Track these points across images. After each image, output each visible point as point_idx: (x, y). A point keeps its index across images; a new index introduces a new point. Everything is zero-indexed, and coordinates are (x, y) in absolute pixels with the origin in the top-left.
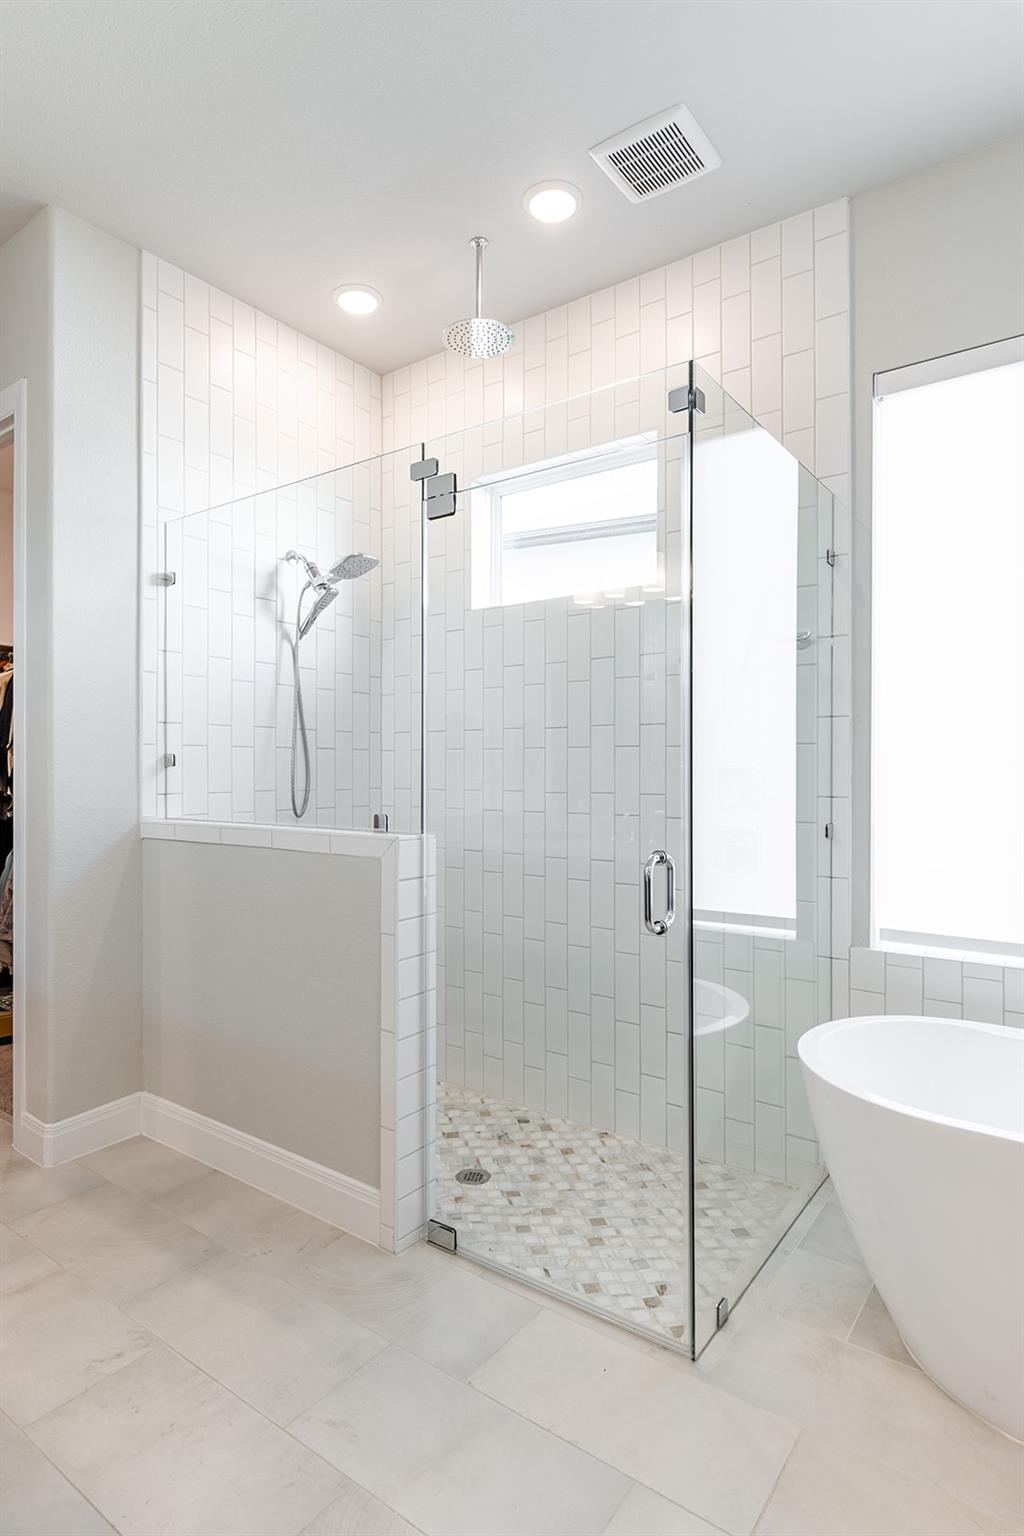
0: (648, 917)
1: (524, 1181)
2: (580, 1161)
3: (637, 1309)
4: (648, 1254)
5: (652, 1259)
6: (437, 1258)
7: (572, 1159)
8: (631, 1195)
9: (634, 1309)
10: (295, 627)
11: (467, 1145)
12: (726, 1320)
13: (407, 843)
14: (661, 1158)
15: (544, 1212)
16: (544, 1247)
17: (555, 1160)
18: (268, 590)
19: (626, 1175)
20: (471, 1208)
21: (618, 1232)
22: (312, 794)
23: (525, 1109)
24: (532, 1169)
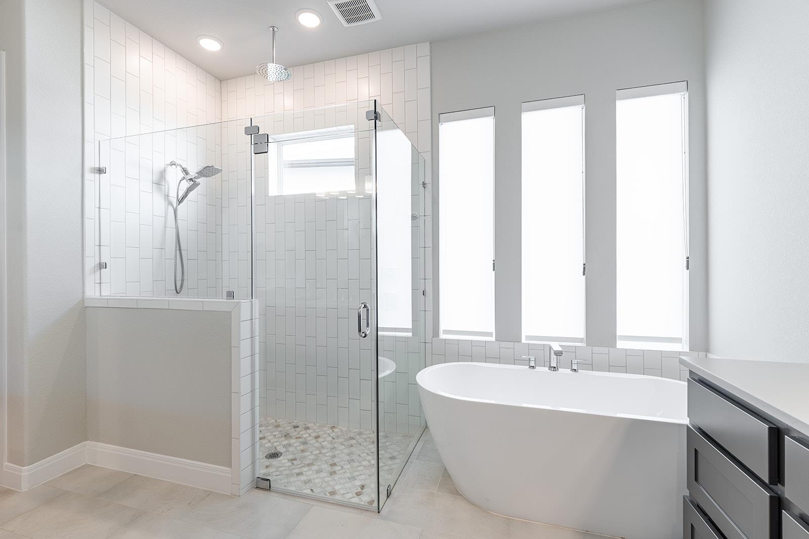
0: (360, 330)
1: (298, 453)
2: (323, 440)
3: (353, 497)
4: (355, 474)
5: (357, 476)
6: (261, 494)
7: (320, 440)
8: (346, 451)
9: (351, 498)
10: (176, 199)
11: (270, 441)
12: (391, 493)
13: (245, 305)
14: (358, 433)
15: (309, 465)
16: (310, 480)
17: (312, 442)
18: (160, 180)
19: (344, 443)
20: (274, 470)
21: (342, 467)
22: (185, 282)
23: (296, 421)
24: (302, 447)
